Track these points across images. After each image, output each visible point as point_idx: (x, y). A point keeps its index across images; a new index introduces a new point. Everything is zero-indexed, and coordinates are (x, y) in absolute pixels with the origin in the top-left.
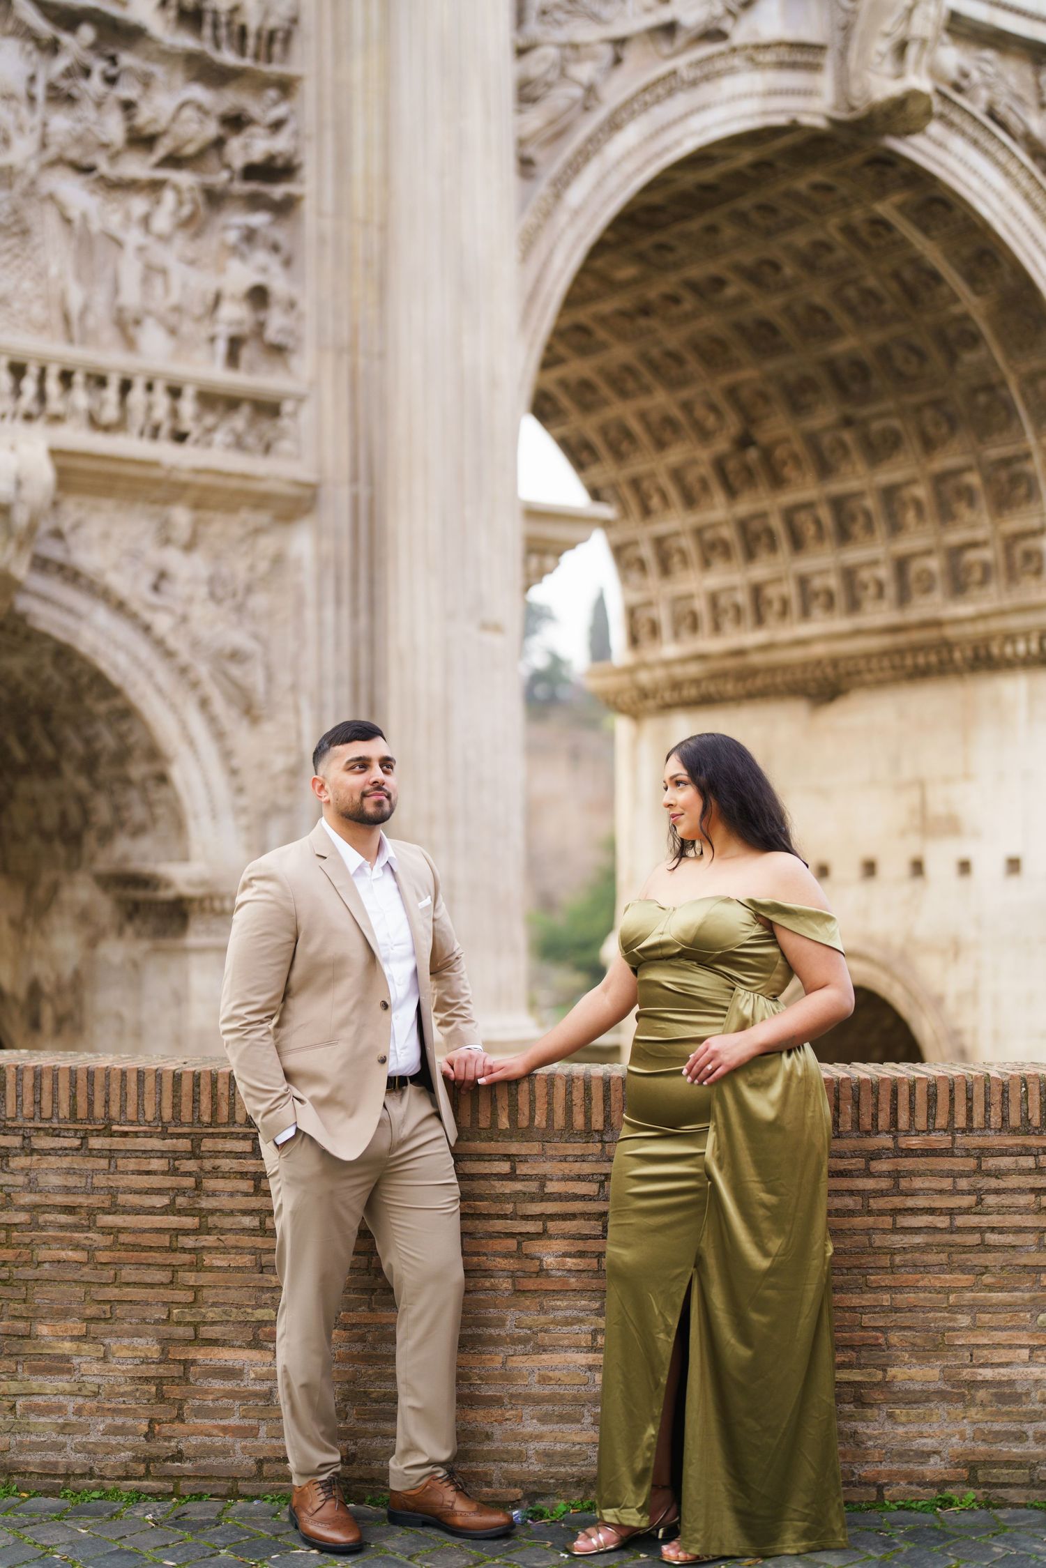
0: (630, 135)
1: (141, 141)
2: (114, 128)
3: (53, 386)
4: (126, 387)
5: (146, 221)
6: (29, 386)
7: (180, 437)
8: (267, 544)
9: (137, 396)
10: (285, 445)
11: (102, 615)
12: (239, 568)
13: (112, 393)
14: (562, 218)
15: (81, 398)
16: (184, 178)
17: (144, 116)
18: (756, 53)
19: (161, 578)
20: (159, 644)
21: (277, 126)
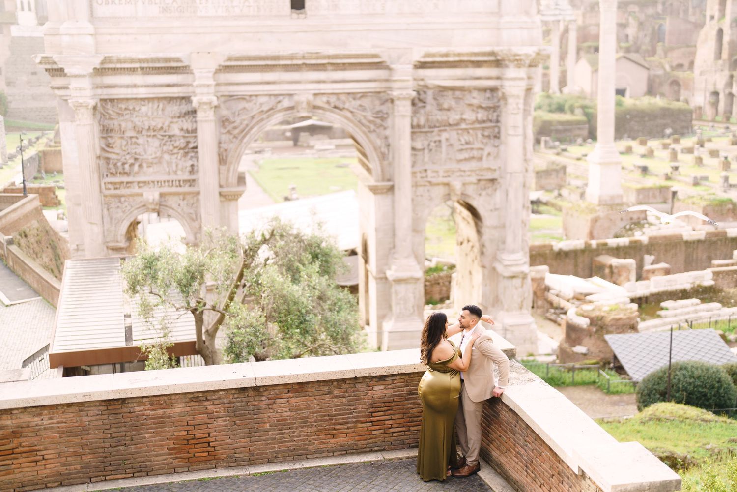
0: (255, 129)
1: (175, 148)
2: (171, 148)
3: (163, 183)
4: (173, 181)
5: (177, 158)
6: (159, 184)
7: (180, 186)
8: (195, 198)
9: (174, 183)
10: (196, 185)
11: (171, 210)
12: (191, 201)
13: (171, 183)
14: (243, 144)
15: (166, 184)
16: (182, 152)
17: (175, 145)
18: (280, 111)
19: (179, 205)
20: (179, 213)
21: (194, 142)
